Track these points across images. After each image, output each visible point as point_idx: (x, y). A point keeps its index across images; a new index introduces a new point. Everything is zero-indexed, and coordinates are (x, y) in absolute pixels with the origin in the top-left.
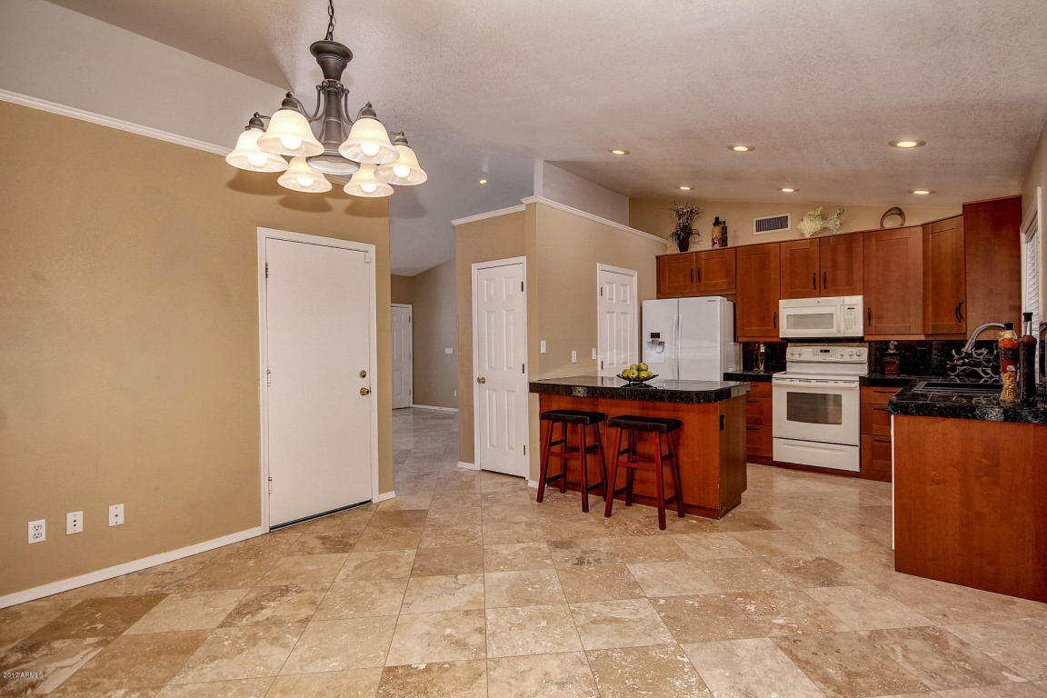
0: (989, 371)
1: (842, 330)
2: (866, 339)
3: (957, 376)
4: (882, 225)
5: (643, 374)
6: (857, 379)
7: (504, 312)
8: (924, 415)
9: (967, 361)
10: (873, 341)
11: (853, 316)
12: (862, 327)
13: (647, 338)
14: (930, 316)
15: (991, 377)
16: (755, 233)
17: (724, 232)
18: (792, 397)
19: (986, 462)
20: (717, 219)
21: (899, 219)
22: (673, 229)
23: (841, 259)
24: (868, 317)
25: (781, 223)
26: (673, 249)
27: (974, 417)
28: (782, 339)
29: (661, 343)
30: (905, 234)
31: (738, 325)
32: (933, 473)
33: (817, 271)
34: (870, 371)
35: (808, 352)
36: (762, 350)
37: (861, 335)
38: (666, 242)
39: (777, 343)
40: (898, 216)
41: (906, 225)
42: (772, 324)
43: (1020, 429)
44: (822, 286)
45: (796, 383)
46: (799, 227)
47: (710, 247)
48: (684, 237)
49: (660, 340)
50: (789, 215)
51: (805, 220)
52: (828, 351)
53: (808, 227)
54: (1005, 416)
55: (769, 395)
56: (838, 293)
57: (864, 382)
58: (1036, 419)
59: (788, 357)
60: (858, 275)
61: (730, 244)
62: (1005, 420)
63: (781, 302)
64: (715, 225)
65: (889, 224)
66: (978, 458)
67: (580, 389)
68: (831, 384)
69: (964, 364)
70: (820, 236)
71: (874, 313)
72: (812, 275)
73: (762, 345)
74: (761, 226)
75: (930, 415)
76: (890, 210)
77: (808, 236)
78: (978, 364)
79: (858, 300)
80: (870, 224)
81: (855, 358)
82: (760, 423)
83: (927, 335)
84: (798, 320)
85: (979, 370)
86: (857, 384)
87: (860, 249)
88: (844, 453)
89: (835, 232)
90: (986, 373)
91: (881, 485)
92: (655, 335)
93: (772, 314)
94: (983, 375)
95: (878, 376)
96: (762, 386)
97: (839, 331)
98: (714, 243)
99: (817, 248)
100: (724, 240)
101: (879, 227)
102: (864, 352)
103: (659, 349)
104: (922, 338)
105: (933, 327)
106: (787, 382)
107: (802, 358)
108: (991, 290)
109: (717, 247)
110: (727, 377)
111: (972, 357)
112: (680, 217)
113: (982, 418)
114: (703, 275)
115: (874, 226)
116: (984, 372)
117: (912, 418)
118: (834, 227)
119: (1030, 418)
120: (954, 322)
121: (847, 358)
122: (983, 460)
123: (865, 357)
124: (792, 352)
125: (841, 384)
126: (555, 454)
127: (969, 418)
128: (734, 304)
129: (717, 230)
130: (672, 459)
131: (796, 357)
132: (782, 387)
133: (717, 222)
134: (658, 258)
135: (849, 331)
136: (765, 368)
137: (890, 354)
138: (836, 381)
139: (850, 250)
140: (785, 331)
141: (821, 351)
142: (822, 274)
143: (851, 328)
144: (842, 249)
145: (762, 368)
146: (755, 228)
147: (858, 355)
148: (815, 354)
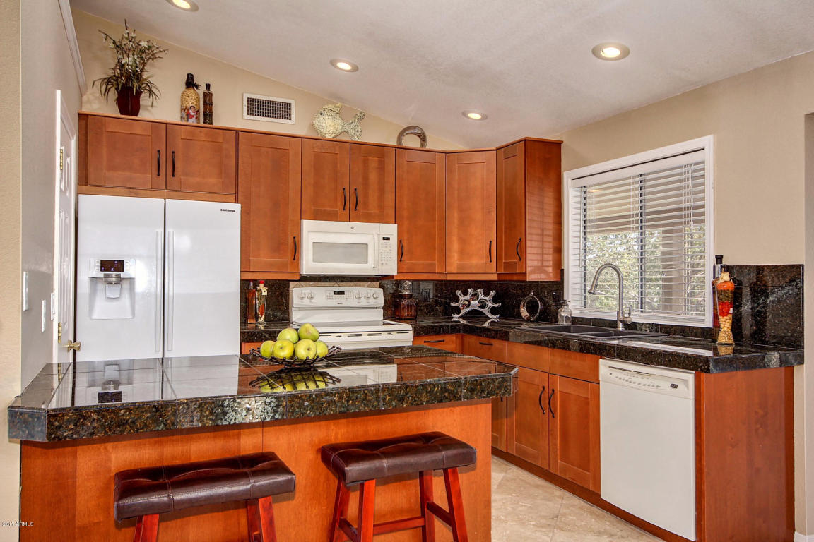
1: (377, 267)
11: (388, 249)
12: (395, 262)
16: (247, 117)
20: (191, 77)
21: (418, 141)
23: (373, 176)
24: (400, 250)
25: (282, 110)
30: (428, 159)
33: (346, 186)
35: (321, 294)
37: (396, 273)
40: (418, 137)
41: (427, 147)
42: (291, 255)
44: (353, 208)
46: (311, 122)
49: (125, 275)
52: (342, 293)
53: (329, 126)
56: (368, 218)
59: (294, 302)
60: (390, 198)
63: (306, 223)
64: (187, 85)
72: (341, 192)
73: (261, 285)
74: (258, 107)
76: (408, 129)
77: (329, 136)
79: (391, 230)
81: (372, 302)
86: (411, 334)
89: (356, 139)
92: (112, 266)
97: (373, 268)
98: (187, 115)
100: (206, 114)
102: (379, 293)
107: (314, 303)
109: (192, 121)
114: (179, 164)
118: (355, 132)
120: (483, 261)
121: (363, 302)
123: (381, 301)
124: (302, 296)
125: (395, 336)
129: (193, 95)
131: (307, 302)
133: (190, 82)
134: (80, 115)
135: (384, 267)
137: (406, 296)
138: (389, 333)
139: (381, 166)
141: (335, 293)
142: (352, 191)
143: (386, 264)
144: (374, 163)
145: (262, 319)
146: (245, 109)
147: (375, 298)
148: (328, 297)
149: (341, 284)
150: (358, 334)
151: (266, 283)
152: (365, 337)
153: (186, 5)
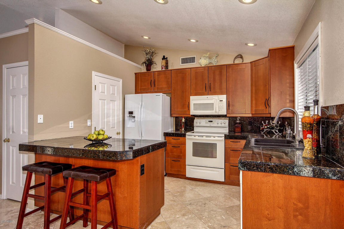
0: (277, 131)
1: (217, 111)
2: (227, 116)
3: (264, 133)
4: (234, 62)
5: (101, 137)
6: (223, 135)
7: (22, 96)
8: (262, 171)
9: (268, 126)
10: (231, 117)
11: (222, 105)
12: (226, 110)
13: (127, 115)
14: (254, 105)
15: (278, 134)
16: (181, 64)
17: (167, 63)
18: (195, 144)
19: (300, 205)
20: (164, 56)
21: (241, 60)
22: (144, 60)
23: (217, 78)
24: (228, 105)
25: (192, 60)
26: (144, 69)
27: (294, 174)
28: (192, 115)
29: (134, 117)
30: (243, 66)
31: (172, 108)
32: (267, 212)
33: (207, 83)
34: (230, 131)
35: (203, 122)
36: (183, 120)
37: (225, 114)
38: (140, 66)
39: (190, 118)
40: (240, 59)
41: (244, 62)
42: (187, 108)
43: (322, 181)
44: (209, 90)
45: (197, 137)
46: (199, 62)
47: (160, 70)
48: (149, 64)
49: (133, 115)
50: (196, 56)
51: (202, 58)
52: (212, 121)
53: (203, 62)
54: (314, 173)
55: (184, 144)
56: (215, 93)
57: (227, 137)
58: (335, 176)
59: (195, 124)
60: (224, 85)
61: (170, 68)
62: (314, 176)
63: (191, 97)
64: (163, 59)
65: (237, 62)
66: (295, 202)
67: (49, 149)
68: (212, 138)
69: (268, 128)
70: (208, 66)
71: (231, 103)
72: (205, 85)
73: (183, 118)
74: (184, 61)
75: (265, 171)
76: (237, 56)
77: (203, 66)
78: (273, 128)
79: (224, 97)
80: (229, 61)
81: (223, 125)
82: (181, 158)
83: (252, 114)
84: (198, 106)
85: (273, 131)
86: (223, 138)
87: (225, 73)
88: (218, 172)
89: (215, 65)
90: (276, 132)
91: (233, 188)
92: (131, 113)
93: (187, 104)
94: (275, 133)
95: (232, 134)
96: (181, 139)
97: (216, 112)
98: (162, 68)
99: (206, 72)
100: (167, 67)
101: (232, 63)
102: (227, 121)
103: (133, 120)
104: (251, 115)
105: (256, 110)
106: (193, 137)
107: (201, 125)
108: (281, 92)
109: (164, 69)
110: (166, 135)
111: (270, 125)
112: (147, 54)
113: (298, 174)
114: (156, 83)
115: (231, 62)
116: (275, 131)
117: (253, 173)
118: (215, 62)
119: (330, 175)
120: (264, 108)
121: (220, 125)
122: (299, 204)
123: (227, 124)
124: (197, 122)
125: (217, 138)
126: (32, 196)
127: (290, 174)
128: (171, 98)
129: (164, 61)
130: (110, 196)
131: (198, 124)
132: (191, 139)
133: (164, 58)
134: (136, 74)
135: (221, 111)
136: (185, 129)
137: (237, 123)
138: (214, 137)
139: (221, 73)
140: (193, 112)
141: (209, 121)
142: (209, 84)
143: (221, 110)
144: (217, 72)
145: (183, 129)
146: (181, 62)
147: (224, 124)
148: (206, 123)
149: (213, 118)
150: (202, 136)
152: (204, 138)
153: (147, 38)
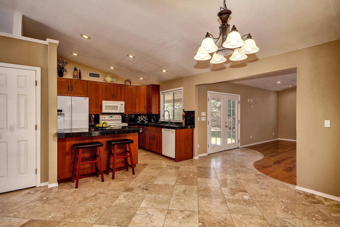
11: (122, 107)
12: (124, 110)
16: (89, 77)
17: (80, 74)
21: (129, 83)
23: (119, 91)
25: (97, 76)
28: (103, 113)
30: (131, 87)
35: (107, 117)
37: (124, 112)
41: (132, 85)
42: (100, 108)
49: (62, 113)
50: (100, 74)
51: (107, 77)
52: (112, 117)
53: (109, 80)
56: (118, 100)
59: (100, 119)
60: (123, 96)
61: (82, 79)
63: (103, 101)
65: (127, 84)
70: (113, 83)
71: (126, 106)
72: (111, 94)
74: (91, 75)
76: (127, 80)
77: (109, 82)
79: (123, 103)
81: (119, 119)
84: (108, 107)
85: (145, 121)
87: (123, 89)
92: (60, 111)
93: (100, 105)
97: (119, 111)
99: (112, 86)
100: (79, 77)
102: (121, 117)
105: (139, 111)
107: (105, 119)
109: (76, 78)
114: (73, 88)
118: (115, 81)
120: (144, 109)
121: (117, 119)
123: (121, 119)
124: (101, 117)
129: (76, 72)
131: (102, 119)
133: (75, 69)
136: (94, 123)
137: (127, 117)
139: (121, 89)
140: (104, 111)
142: (114, 94)
143: (122, 110)
144: (119, 88)
146: (89, 75)
148: (109, 118)
151: (94, 115)
153: (76, 55)
